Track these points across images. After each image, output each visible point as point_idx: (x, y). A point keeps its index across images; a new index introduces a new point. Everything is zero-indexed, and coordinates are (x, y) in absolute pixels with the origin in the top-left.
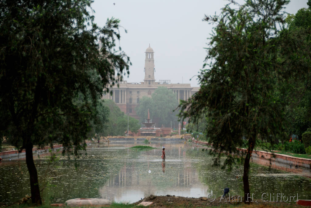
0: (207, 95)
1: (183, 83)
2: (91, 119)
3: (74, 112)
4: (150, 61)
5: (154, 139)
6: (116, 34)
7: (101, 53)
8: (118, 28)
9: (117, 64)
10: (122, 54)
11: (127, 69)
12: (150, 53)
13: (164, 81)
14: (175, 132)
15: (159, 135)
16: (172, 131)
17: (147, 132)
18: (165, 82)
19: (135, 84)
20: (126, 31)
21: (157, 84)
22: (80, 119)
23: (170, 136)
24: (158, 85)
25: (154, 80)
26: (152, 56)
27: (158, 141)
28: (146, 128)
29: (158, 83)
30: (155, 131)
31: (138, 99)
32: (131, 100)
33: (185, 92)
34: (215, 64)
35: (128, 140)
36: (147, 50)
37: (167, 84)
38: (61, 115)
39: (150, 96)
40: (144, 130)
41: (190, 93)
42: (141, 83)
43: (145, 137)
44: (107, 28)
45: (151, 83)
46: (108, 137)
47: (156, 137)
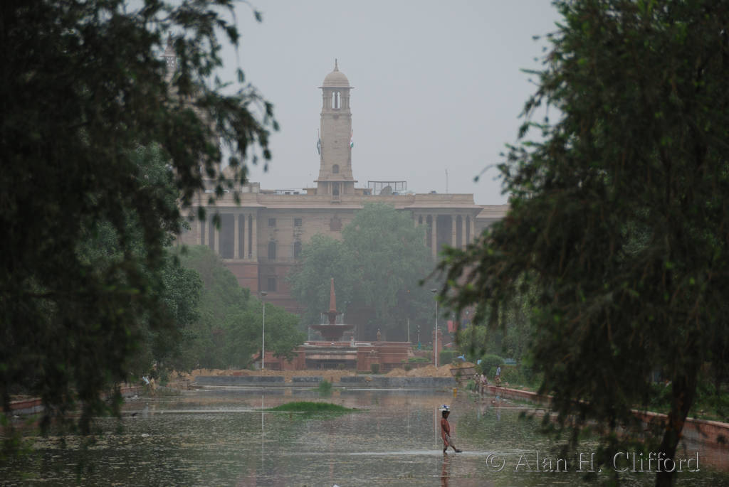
0: (534, 230)
1: (449, 193)
2: (140, 312)
3: (82, 290)
4: (336, 117)
5: (352, 380)
6: (224, 28)
7: (173, 91)
8: (231, 7)
9: (227, 126)
10: (247, 92)
11: (264, 142)
12: (336, 90)
13: (385, 185)
14: (420, 357)
15: (369, 367)
16: (410, 354)
17: (327, 357)
18: (389, 188)
19: (288, 194)
20: (258, 16)
21: (362, 193)
22: (102, 312)
23: (403, 371)
24: (365, 198)
25: (352, 182)
26: (346, 99)
27: (366, 387)
28: (322, 343)
29: (366, 192)
30: (355, 354)
31: (298, 245)
32: (272, 247)
33: (454, 223)
34: (558, 127)
35: (263, 384)
36: (327, 80)
37: (394, 193)
38: (40, 296)
39: (337, 236)
40: (317, 349)
41: (472, 224)
42: (306, 192)
43: (322, 372)
44: (196, 8)
45: (341, 189)
46: (196, 373)
47: (357, 373)
